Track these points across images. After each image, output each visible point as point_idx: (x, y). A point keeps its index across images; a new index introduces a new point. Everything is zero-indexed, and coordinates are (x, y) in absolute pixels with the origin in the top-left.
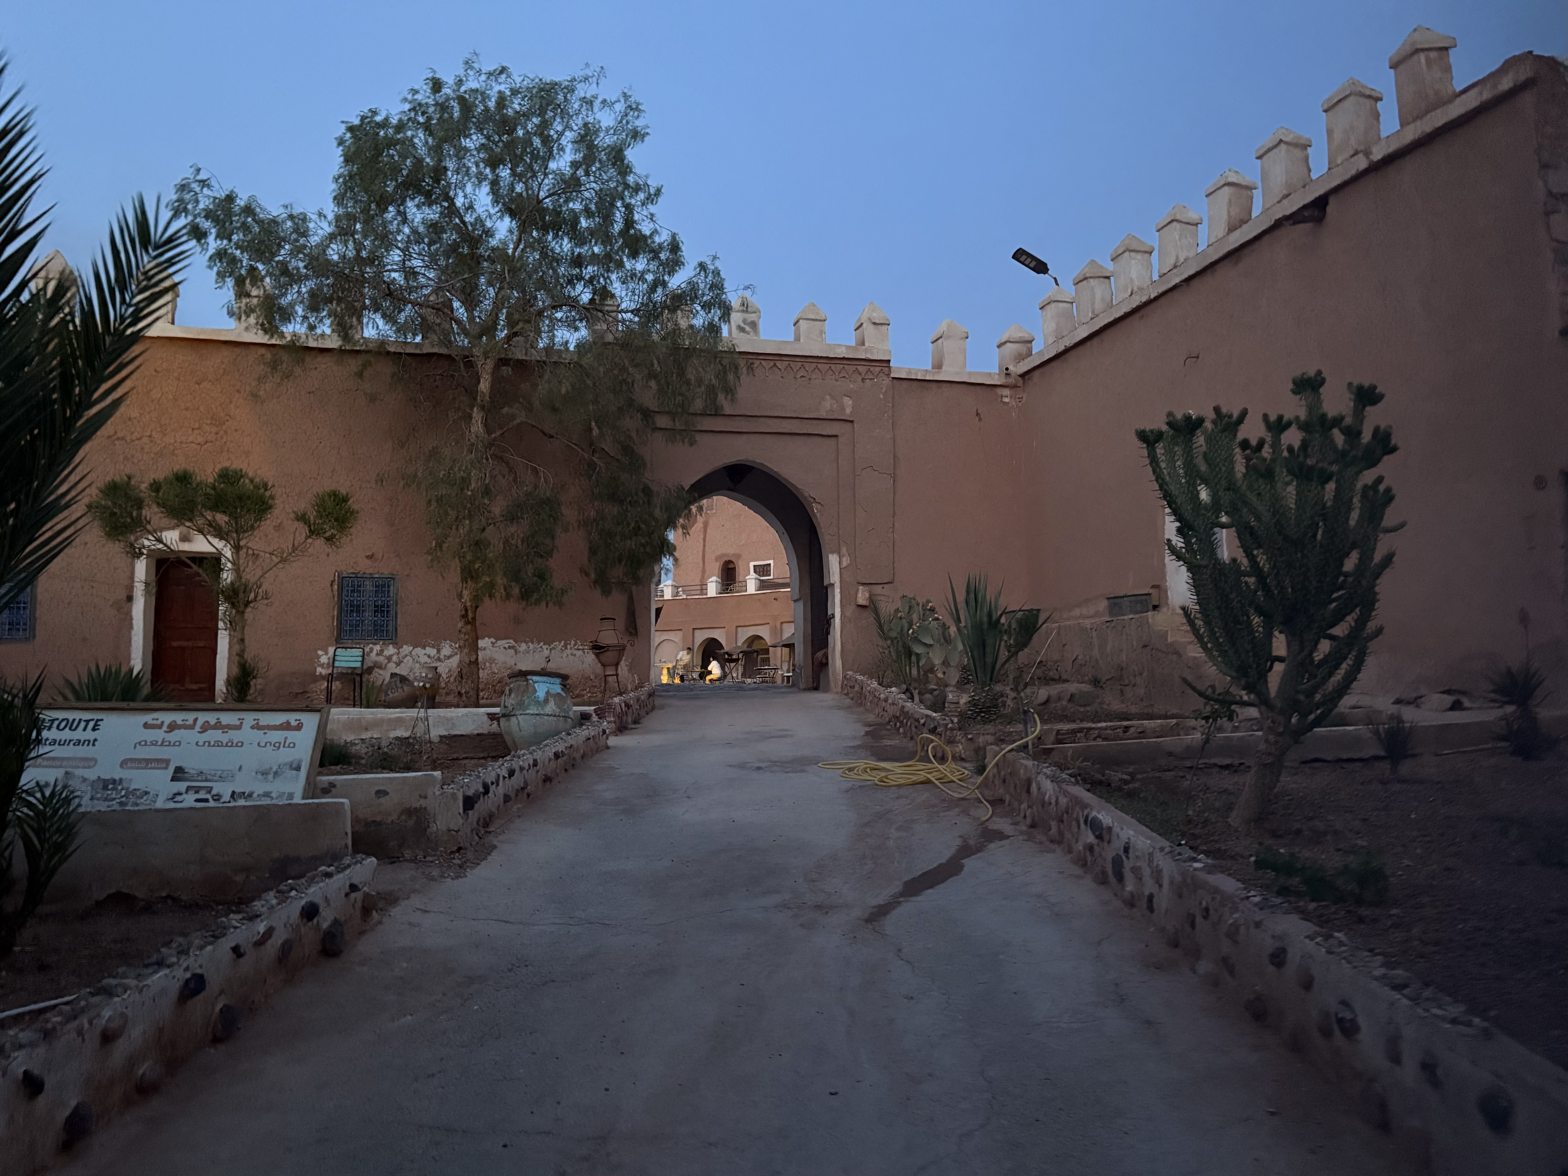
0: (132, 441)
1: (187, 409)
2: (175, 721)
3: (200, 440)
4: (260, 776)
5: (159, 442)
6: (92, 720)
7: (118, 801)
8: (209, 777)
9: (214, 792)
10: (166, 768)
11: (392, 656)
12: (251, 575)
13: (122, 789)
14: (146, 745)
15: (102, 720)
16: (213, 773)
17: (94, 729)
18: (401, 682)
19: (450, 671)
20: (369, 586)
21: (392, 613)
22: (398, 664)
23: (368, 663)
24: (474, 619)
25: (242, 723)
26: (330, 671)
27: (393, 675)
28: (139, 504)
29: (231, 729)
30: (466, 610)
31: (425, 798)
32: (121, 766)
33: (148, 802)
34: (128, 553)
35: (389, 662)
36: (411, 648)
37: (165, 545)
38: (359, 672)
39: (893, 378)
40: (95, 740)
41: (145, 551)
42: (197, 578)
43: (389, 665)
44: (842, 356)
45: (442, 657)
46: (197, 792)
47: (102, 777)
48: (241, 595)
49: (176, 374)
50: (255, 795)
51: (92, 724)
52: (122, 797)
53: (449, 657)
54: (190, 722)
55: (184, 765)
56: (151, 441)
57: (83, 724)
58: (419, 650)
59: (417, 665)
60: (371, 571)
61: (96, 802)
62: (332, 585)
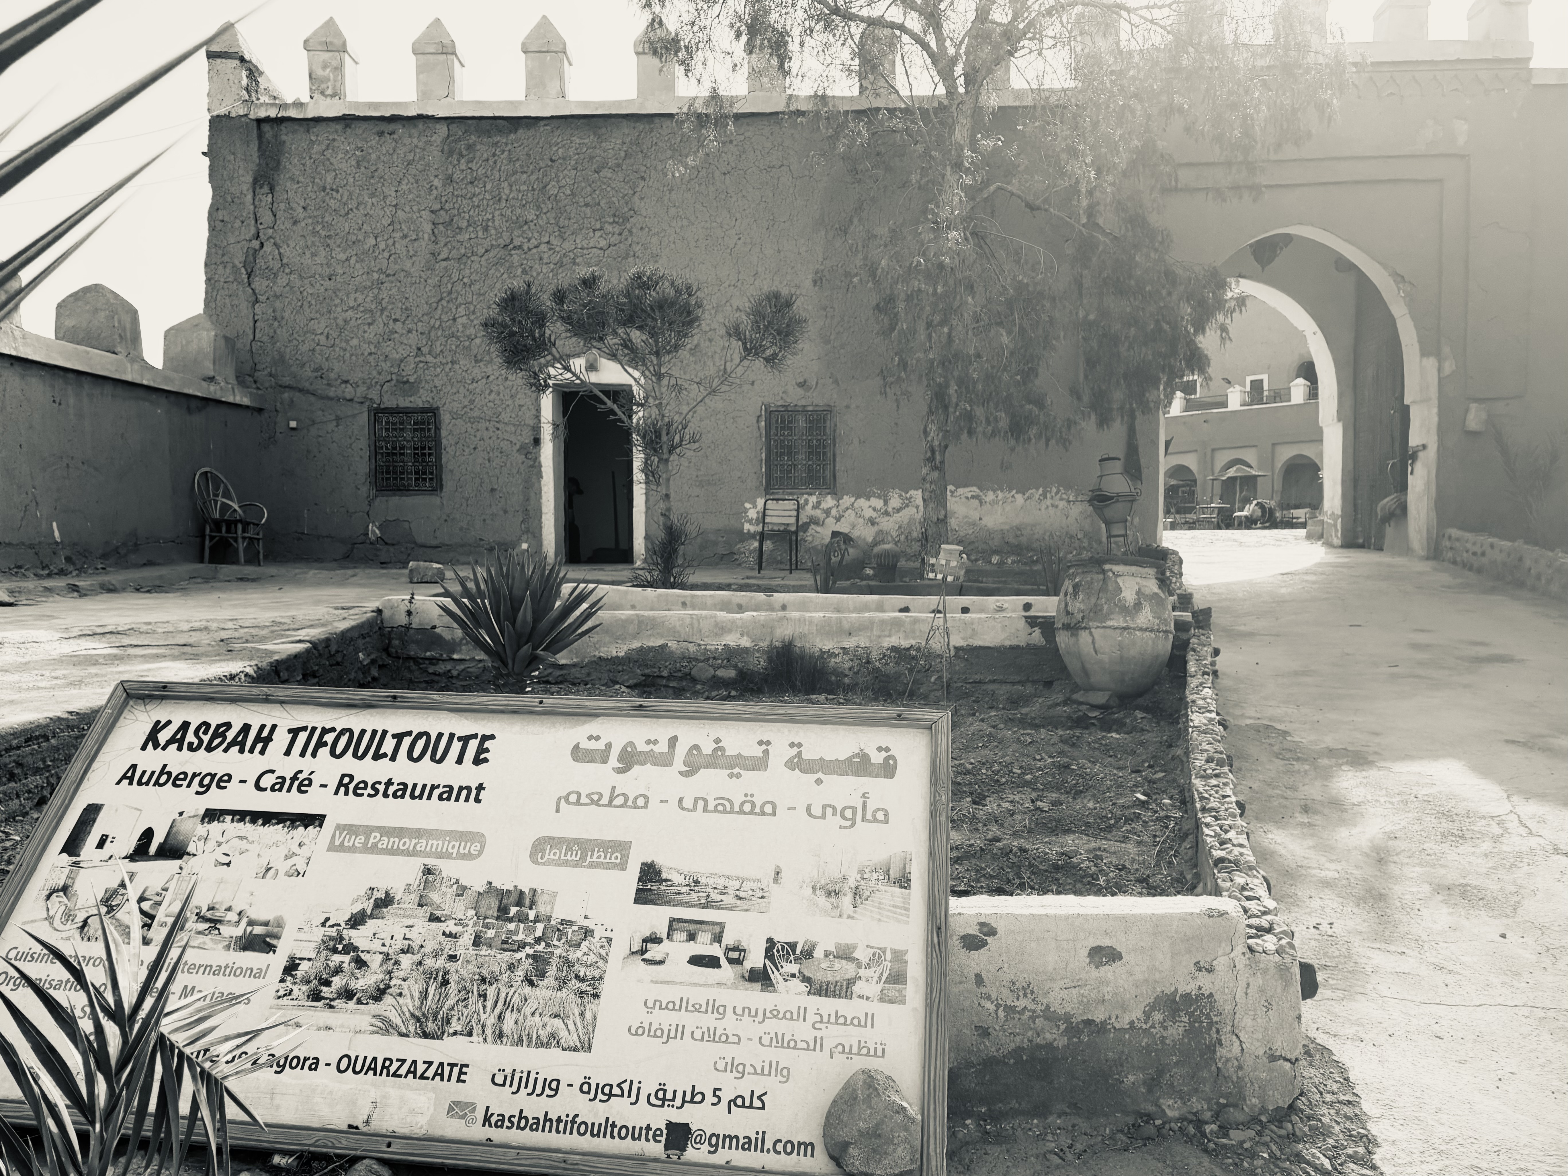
0: (530, 250)
1: (587, 205)
2: (631, 744)
3: (603, 243)
4: (822, 900)
5: (558, 249)
6: (475, 736)
7: (529, 950)
8: (715, 896)
9: (728, 939)
10: (622, 866)
11: (830, 508)
12: (673, 412)
13: (537, 920)
14: (578, 802)
15: (492, 737)
16: (721, 882)
17: (477, 761)
18: (845, 542)
19: (900, 527)
20: (802, 422)
21: (830, 455)
22: (838, 519)
23: (803, 519)
24: (942, 462)
25: (766, 752)
26: (759, 528)
27: (835, 534)
28: (541, 320)
29: (745, 768)
30: (933, 452)
31: (1210, 971)
32: (533, 857)
33: (592, 958)
34: (532, 385)
35: (828, 517)
36: (853, 499)
37: (574, 374)
38: (793, 529)
39: (1535, 85)
40: (480, 788)
41: (551, 382)
42: (612, 417)
43: (828, 520)
44: (1455, 58)
45: (890, 509)
46: (692, 937)
47: (496, 884)
48: (664, 438)
49: (573, 162)
50: (818, 953)
51: (473, 745)
52: (538, 940)
53: (898, 510)
54: (662, 747)
55: (661, 861)
56: (550, 249)
57: (457, 746)
58: (862, 502)
59: (861, 520)
60: (803, 402)
61: (484, 951)
62: (758, 421)
